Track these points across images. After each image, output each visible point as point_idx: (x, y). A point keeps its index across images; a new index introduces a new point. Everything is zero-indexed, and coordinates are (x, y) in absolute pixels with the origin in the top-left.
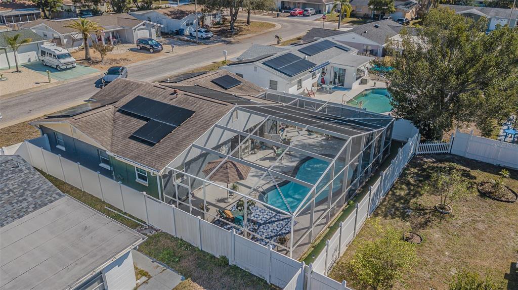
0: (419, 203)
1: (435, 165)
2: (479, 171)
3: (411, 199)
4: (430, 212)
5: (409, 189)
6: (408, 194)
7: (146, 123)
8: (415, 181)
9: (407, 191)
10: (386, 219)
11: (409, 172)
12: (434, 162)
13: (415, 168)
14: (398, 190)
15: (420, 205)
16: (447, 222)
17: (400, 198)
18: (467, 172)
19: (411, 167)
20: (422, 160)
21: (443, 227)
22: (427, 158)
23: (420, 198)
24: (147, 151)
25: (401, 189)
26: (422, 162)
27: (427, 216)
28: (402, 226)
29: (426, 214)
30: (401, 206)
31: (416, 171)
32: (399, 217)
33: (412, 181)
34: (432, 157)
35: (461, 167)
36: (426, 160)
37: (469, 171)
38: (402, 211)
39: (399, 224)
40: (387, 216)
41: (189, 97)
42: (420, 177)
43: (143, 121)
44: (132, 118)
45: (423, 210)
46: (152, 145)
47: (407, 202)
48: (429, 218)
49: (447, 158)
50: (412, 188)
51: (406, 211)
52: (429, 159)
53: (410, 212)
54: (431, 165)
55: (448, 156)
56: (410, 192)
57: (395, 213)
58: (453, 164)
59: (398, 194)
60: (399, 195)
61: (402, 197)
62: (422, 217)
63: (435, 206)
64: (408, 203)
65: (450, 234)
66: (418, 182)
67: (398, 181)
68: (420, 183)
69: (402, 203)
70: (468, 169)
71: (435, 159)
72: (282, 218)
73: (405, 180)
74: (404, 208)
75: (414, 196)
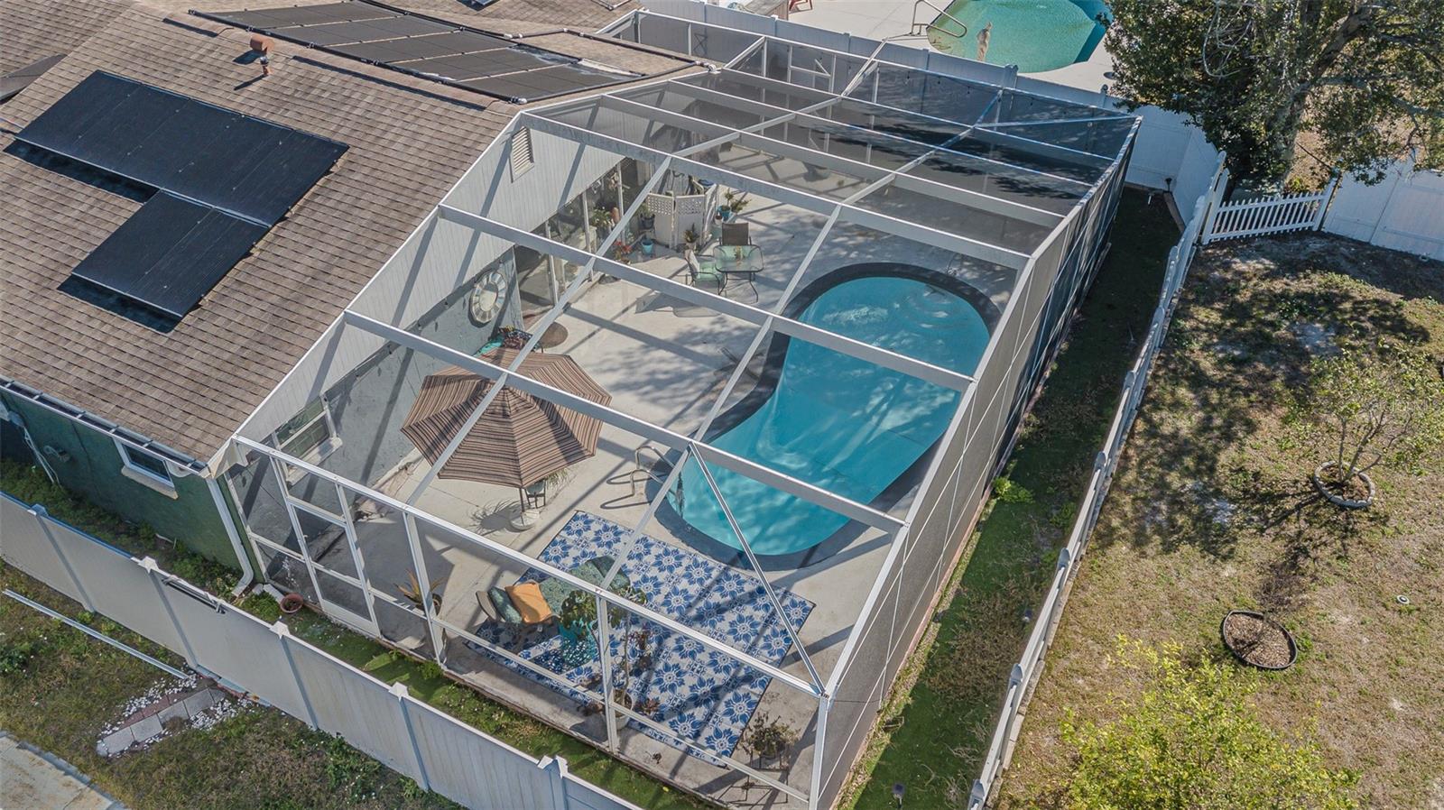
0: (1251, 468)
1: (1278, 286)
2: (1432, 304)
3: (1217, 449)
4: (1298, 507)
5: (1205, 403)
6: (1205, 427)
7: (136, 207)
8: (1220, 364)
9: (1200, 414)
10: (1144, 555)
11: (1193, 323)
12: (1271, 275)
13: (1208, 303)
14: (1164, 414)
15: (1256, 475)
16: (1369, 549)
17: (1177, 450)
18: (1392, 312)
19: (1196, 302)
20: (1227, 266)
21: (1356, 575)
22: (1246, 257)
23: (1250, 440)
24: (143, 354)
25: (1177, 405)
26: (1229, 276)
27: (1291, 529)
28: (1210, 584)
29: (1285, 515)
30: (1190, 483)
31: (1215, 318)
32: (1191, 540)
33: (1207, 364)
34: (1261, 252)
35: (1368, 287)
36: (1243, 267)
37: (1399, 306)
38: (1195, 510)
39: (1196, 575)
40: (1148, 540)
41: (318, 70)
42: (1234, 343)
43: (122, 201)
44: (76, 184)
45: (1271, 498)
46: (164, 322)
47: (1206, 464)
48: (1300, 533)
49: (1313, 255)
50: (1214, 397)
51: (1209, 506)
52: (1252, 263)
53: (1226, 515)
54: (1264, 286)
55: (1315, 245)
56: (1209, 419)
57: (1171, 521)
58: (1337, 278)
59: (1167, 430)
60: (1175, 435)
61: (1186, 441)
62: (1271, 531)
63: (1312, 479)
64: (1212, 470)
65: (1390, 604)
66: (1228, 367)
67: (1159, 367)
68: (1238, 372)
69: (1187, 473)
70: (1394, 298)
71: (1272, 260)
72: (748, 588)
73: (1182, 360)
74: (1204, 497)
75: (1228, 437)
